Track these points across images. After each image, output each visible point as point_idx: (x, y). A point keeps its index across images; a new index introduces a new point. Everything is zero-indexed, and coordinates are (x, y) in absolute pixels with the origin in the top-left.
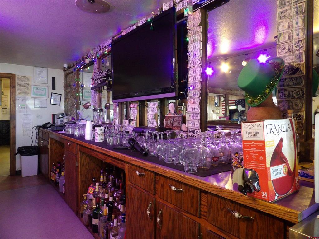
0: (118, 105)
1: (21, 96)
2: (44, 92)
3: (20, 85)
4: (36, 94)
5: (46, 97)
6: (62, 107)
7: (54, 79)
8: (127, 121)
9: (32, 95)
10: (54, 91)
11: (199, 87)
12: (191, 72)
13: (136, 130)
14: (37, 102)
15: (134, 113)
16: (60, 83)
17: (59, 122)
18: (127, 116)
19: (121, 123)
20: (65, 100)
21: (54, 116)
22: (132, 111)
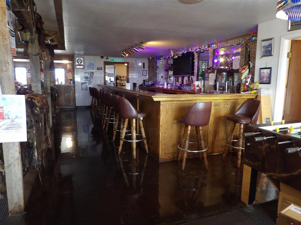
0: (175, 77)
1: (131, 72)
2: (140, 70)
3: (131, 67)
4: (137, 71)
5: (141, 72)
6: (147, 76)
7: (144, 64)
8: (178, 83)
9: (135, 71)
10: (144, 69)
11: (196, 73)
12: (195, 69)
13: (180, 85)
14: (137, 74)
15: (180, 80)
16: (147, 65)
17: (147, 83)
18: (178, 81)
19: (176, 83)
20: (149, 74)
21: (144, 81)
22: (179, 79)
